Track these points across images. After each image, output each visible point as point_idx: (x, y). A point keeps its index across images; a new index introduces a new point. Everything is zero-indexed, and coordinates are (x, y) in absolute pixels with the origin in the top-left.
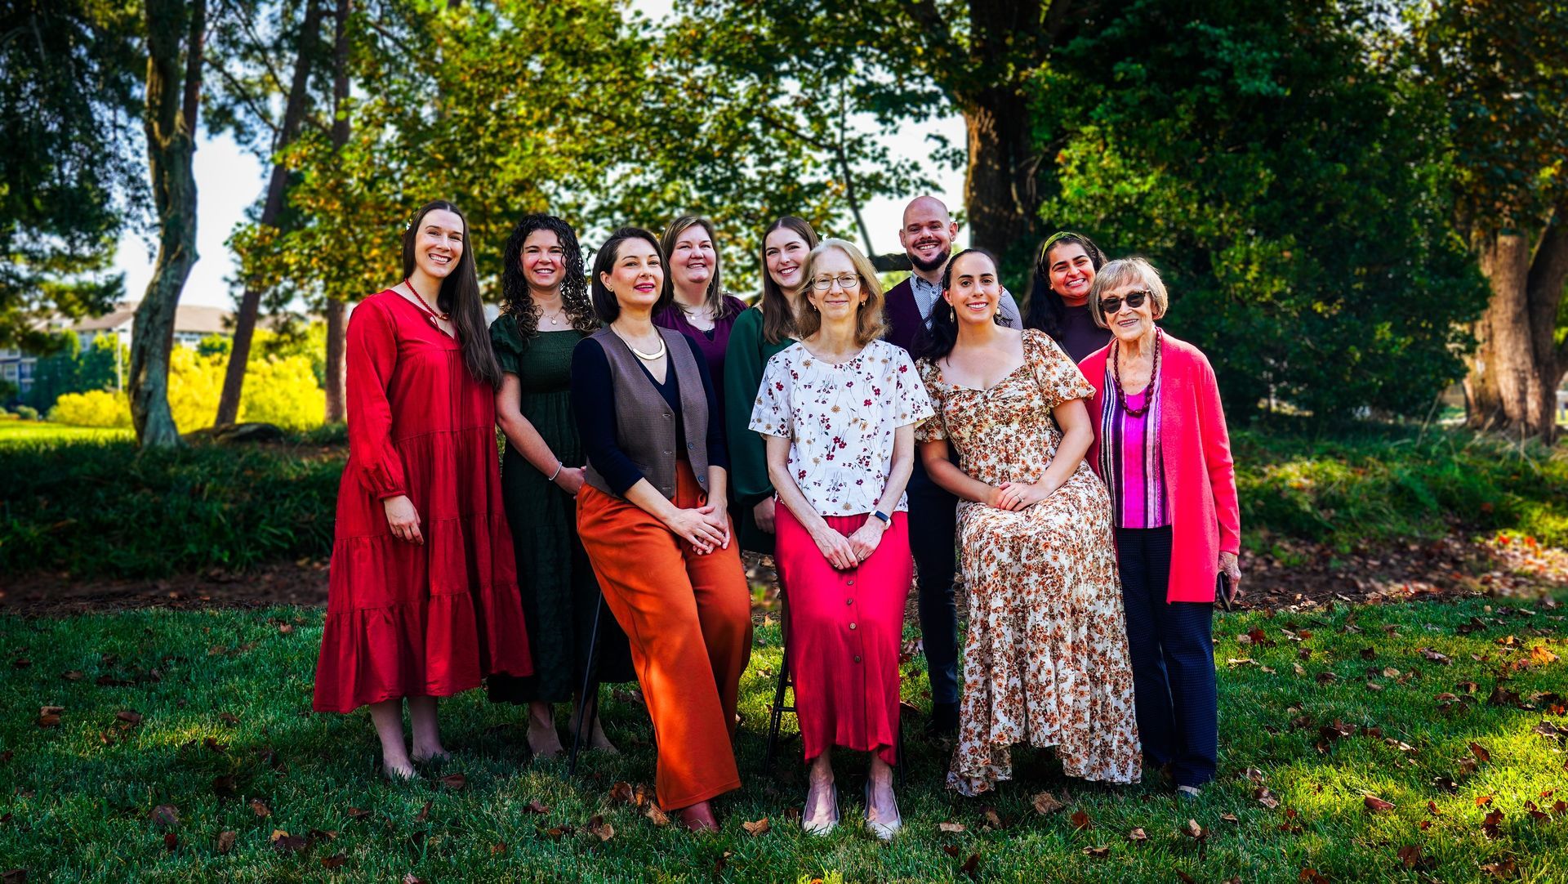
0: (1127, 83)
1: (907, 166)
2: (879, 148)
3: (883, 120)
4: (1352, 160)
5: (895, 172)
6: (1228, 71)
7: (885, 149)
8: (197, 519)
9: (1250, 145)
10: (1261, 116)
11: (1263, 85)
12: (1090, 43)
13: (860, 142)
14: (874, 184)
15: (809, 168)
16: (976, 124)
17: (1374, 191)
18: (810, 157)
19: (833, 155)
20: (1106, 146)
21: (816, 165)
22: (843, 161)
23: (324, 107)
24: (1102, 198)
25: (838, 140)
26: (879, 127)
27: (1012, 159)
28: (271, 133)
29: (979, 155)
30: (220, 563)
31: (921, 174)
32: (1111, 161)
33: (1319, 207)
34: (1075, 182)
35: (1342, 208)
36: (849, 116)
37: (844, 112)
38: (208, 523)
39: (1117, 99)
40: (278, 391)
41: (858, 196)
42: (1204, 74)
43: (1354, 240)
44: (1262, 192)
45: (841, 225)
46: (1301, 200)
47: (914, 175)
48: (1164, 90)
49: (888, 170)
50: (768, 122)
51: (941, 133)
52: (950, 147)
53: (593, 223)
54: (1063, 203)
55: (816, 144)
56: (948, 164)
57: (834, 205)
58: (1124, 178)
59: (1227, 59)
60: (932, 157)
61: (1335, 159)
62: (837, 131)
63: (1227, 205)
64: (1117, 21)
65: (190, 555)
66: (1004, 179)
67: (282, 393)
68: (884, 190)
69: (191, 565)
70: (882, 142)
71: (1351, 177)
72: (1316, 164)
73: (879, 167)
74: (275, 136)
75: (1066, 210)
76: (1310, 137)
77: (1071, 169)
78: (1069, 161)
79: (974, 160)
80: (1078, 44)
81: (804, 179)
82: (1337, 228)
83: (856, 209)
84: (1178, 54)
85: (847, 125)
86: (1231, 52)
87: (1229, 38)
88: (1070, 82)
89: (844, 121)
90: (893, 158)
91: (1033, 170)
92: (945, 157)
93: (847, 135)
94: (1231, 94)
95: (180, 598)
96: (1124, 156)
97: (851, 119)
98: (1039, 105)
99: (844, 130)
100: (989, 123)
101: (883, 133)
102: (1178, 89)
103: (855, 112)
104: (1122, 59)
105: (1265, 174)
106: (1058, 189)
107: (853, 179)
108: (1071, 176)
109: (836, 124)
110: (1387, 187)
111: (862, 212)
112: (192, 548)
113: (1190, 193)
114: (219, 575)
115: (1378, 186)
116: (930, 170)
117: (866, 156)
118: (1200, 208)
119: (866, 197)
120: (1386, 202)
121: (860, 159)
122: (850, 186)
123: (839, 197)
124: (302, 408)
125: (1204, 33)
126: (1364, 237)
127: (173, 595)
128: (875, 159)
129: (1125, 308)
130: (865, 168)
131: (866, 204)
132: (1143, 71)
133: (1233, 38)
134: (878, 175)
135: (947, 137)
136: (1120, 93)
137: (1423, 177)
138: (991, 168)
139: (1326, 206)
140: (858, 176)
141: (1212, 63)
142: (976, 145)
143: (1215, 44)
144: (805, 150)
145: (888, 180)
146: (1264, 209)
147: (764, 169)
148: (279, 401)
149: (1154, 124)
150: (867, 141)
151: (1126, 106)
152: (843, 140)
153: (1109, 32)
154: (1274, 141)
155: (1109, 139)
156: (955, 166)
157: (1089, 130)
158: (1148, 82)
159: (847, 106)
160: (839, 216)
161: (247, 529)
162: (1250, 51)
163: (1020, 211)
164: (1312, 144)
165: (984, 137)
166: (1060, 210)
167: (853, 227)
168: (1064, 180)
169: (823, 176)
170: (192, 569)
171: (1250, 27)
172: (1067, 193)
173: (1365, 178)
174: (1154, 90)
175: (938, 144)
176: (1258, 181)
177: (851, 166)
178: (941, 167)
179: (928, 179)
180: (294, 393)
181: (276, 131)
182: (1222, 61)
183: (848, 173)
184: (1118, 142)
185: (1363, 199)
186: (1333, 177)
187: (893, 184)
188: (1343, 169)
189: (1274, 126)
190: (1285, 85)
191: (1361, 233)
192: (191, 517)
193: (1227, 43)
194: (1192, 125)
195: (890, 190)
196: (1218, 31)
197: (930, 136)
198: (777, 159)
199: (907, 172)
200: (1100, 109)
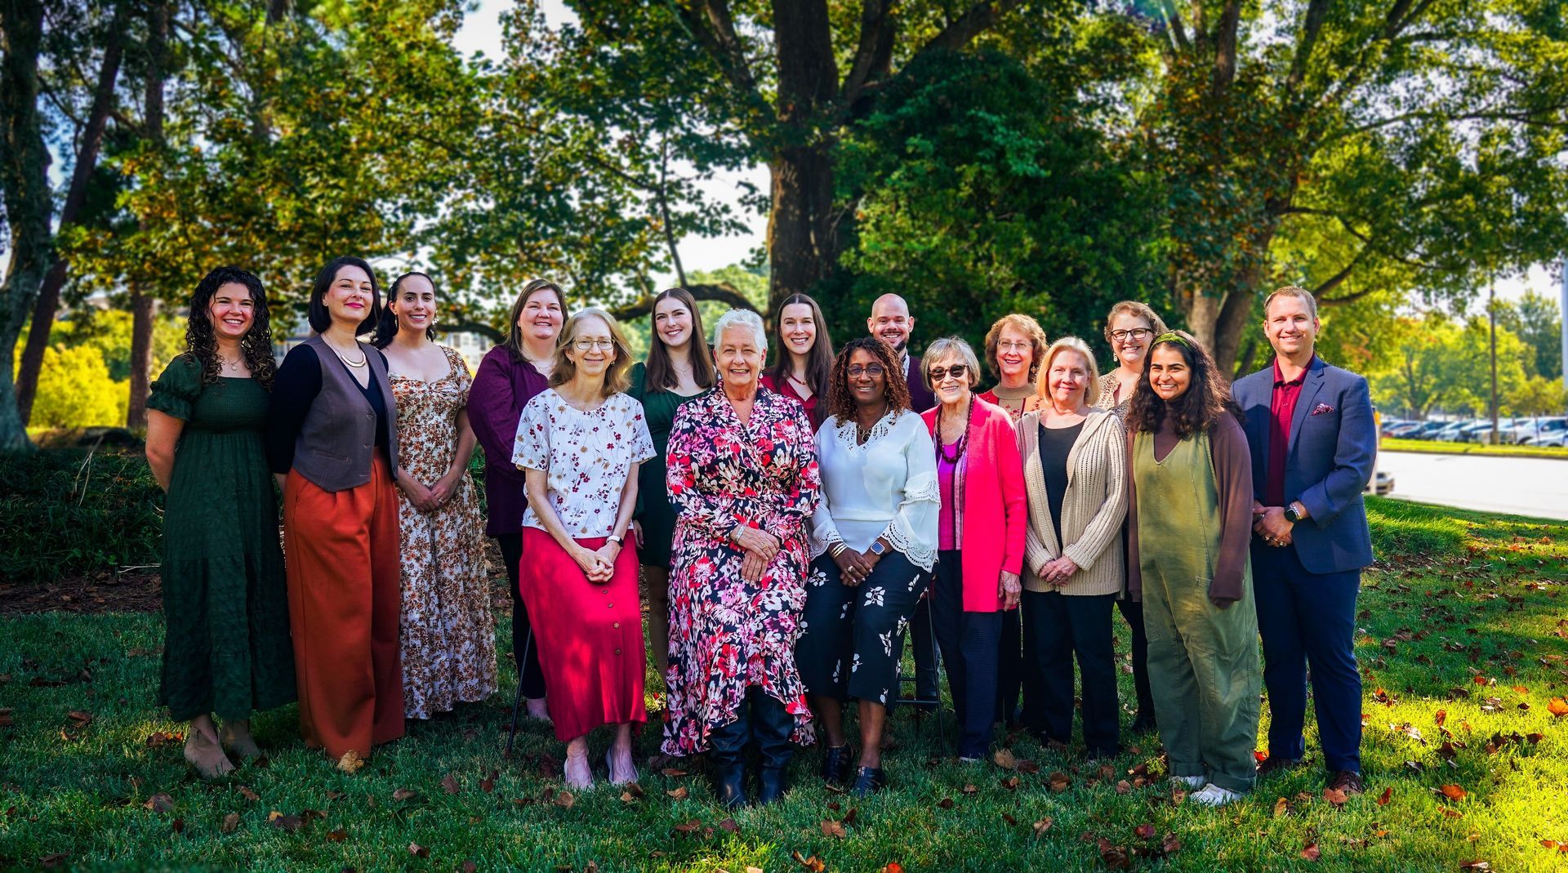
0: (916, 156)
1: (719, 208)
2: (695, 190)
3: (701, 167)
4: (1096, 234)
5: (708, 213)
6: (1001, 153)
7: (700, 192)
8: (78, 525)
9: (1017, 215)
10: (1025, 191)
11: (1030, 168)
12: (887, 118)
13: (678, 184)
14: (688, 223)
15: (630, 205)
16: (780, 176)
17: (1112, 260)
18: (630, 194)
19: (653, 195)
20: (898, 207)
21: (637, 202)
22: (663, 200)
23: (132, 105)
24: (894, 252)
25: (659, 181)
26: (695, 172)
27: (811, 209)
28: (73, 126)
29: (783, 201)
30: (105, 566)
31: (731, 216)
32: (902, 220)
33: (1069, 270)
34: (873, 237)
35: (1086, 271)
36: (670, 161)
37: (666, 158)
38: (90, 530)
39: (909, 169)
40: (66, 379)
41: (674, 232)
42: (981, 154)
43: (1094, 298)
44: (1026, 256)
45: (658, 257)
46: (1055, 264)
47: (725, 217)
48: (947, 164)
49: (702, 211)
50: (595, 162)
51: (750, 181)
52: (757, 194)
53: (424, 244)
54: (860, 254)
55: (639, 183)
56: (754, 208)
57: (651, 239)
58: (911, 236)
59: (1002, 142)
60: (740, 201)
61: (1082, 232)
62: (659, 174)
63: (996, 265)
64: (909, 101)
65: (74, 559)
66: (805, 227)
67: (72, 381)
68: (699, 229)
69: (78, 569)
70: (698, 185)
71: (1094, 247)
72: (1067, 234)
73: (694, 208)
74: (77, 131)
75: (862, 259)
76: (1064, 212)
77: (869, 226)
78: (866, 220)
79: (777, 206)
80: (877, 118)
81: (626, 214)
82: (1082, 288)
83: (672, 244)
84: (961, 134)
85: (668, 169)
86: (1005, 136)
87: (1003, 125)
88: (868, 150)
89: (665, 163)
90: (707, 200)
91: (834, 224)
92: (753, 202)
93: (668, 178)
94: (1003, 172)
95: (74, 601)
96: (913, 218)
97: (671, 165)
98: (843, 168)
99: (664, 173)
100: (792, 176)
101: (698, 177)
102: (960, 164)
103: (675, 158)
104: (915, 135)
105: (1028, 241)
106: (857, 242)
107: (671, 217)
108: (868, 232)
109: (658, 167)
110: (1121, 256)
111: (678, 247)
112: (77, 553)
113: (966, 253)
114: (106, 578)
115: (1115, 256)
116: (738, 213)
117: (682, 197)
118: (975, 265)
119: (682, 233)
120: (1119, 268)
121: (678, 200)
122: (668, 223)
123: (657, 232)
124: (92, 397)
125: (982, 119)
126: (1102, 297)
127: (65, 598)
128: (690, 201)
129: (948, 377)
130: (682, 207)
131: (682, 240)
132: (931, 147)
133: (1006, 125)
134: (693, 216)
135: (756, 184)
136: (911, 163)
137: (1149, 251)
138: (793, 213)
139: (1074, 270)
140: (676, 214)
141: (988, 144)
142: (780, 192)
143: (991, 129)
144: (627, 188)
145: (702, 220)
146: (1026, 269)
147: (588, 202)
148: (68, 390)
149: (939, 192)
150: (684, 184)
151: (915, 175)
152: (663, 182)
153: (903, 110)
154: (1035, 212)
155: (902, 203)
156: (761, 210)
157: (884, 193)
158: (935, 156)
159: (668, 152)
160: (657, 249)
161: (128, 534)
162: (1020, 138)
163: (816, 252)
164: (1065, 218)
165: (786, 184)
166: (857, 258)
167: (668, 259)
168: (863, 234)
169: (642, 212)
170: (78, 573)
171: (1019, 116)
172: (864, 246)
173: (1104, 248)
174: (939, 164)
175: (746, 191)
176: (1022, 246)
177: (670, 206)
178: (748, 210)
179: (737, 221)
180: (84, 382)
181: (79, 124)
182: (997, 144)
183: (666, 211)
184: (909, 205)
185: (1103, 266)
186: (1080, 246)
187: (706, 223)
188: (1089, 240)
189: (1035, 200)
190: (1045, 167)
191: (1100, 293)
192: (72, 523)
193: (1001, 129)
194: (970, 196)
195: (705, 229)
196: (995, 119)
197: (740, 183)
198: (601, 194)
199: (719, 214)
200: (895, 175)
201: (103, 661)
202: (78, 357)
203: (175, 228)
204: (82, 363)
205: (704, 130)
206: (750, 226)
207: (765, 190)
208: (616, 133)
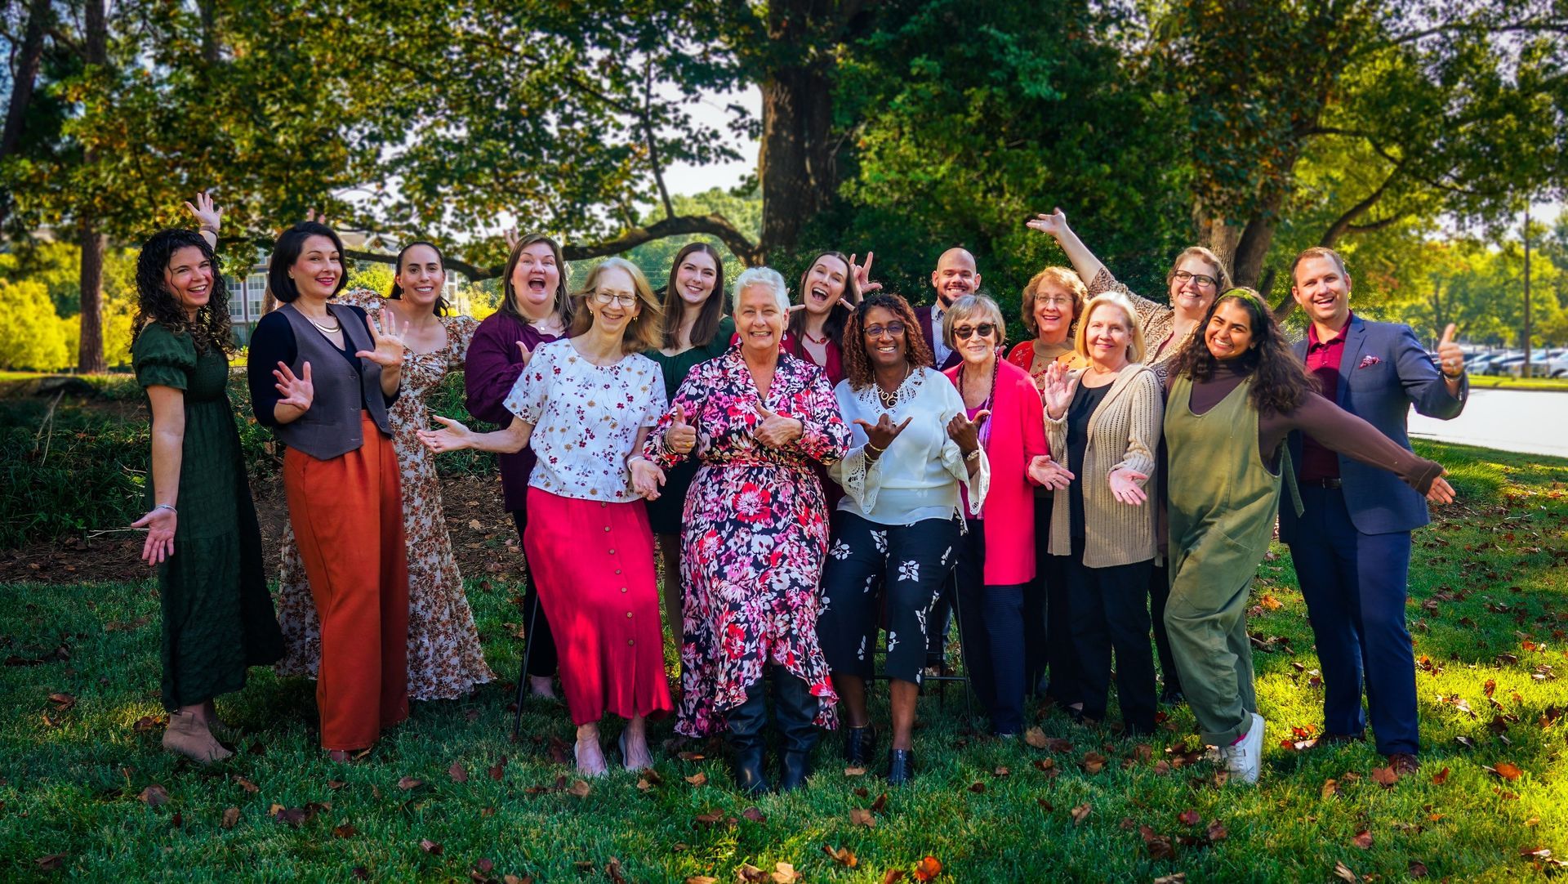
0: (921, 78)
1: (708, 133)
2: (681, 115)
3: (688, 90)
4: (1114, 162)
5: (696, 139)
6: (1013, 75)
7: (687, 117)
8: (43, 487)
9: (1029, 143)
10: (1038, 116)
11: (1044, 90)
12: (890, 37)
13: (663, 109)
14: (675, 150)
15: (611, 131)
16: (773, 98)
17: (1131, 190)
18: (611, 118)
19: (636, 121)
20: (902, 134)
21: (620, 127)
22: (648, 126)
23: (71, 22)
24: (898, 183)
25: (642, 105)
26: (682, 95)
27: (806, 134)
28: (9, 45)
29: (775, 126)
30: (72, 531)
31: (720, 142)
32: (907, 149)
33: (1085, 202)
34: (875, 166)
35: (1104, 203)
36: (654, 84)
37: (650, 80)
38: (55, 491)
39: (914, 92)
40: (11, 317)
41: (660, 160)
42: (993, 74)
43: (1113, 231)
44: (1039, 186)
45: (643, 186)
46: (1070, 195)
47: (714, 143)
48: (955, 87)
49: (689, 137)
50: (574, 84)
51: (741, 104)
52: (748, 118)
53: (392, 173)
54: (861, 184)
55: (620, 107)
56: (745, 133)
57: (635, 167)
58: (917, 165)
59: (1014, 63)
60: (730, 125)
61: (1100, 160)
62: (643, 98)
63: (1008, 196)
64: (914, 18)
65: (40, 523)
66: (799, 154)
67: (17, 319)
68: (686, 156)
69: (45, 533)
70: (686, 108)
71: (1111, 177)
72: (1083, 163)
73: (681, 134)
74: (14, 49)
75: (863, 190)
76: (1079, 138)
77: (871, 155)
78: (868, 148)
79: (770, 131)
80: (878, 36)
81: (608, 140)
82: (1099, 221)
83: (658, 172)
84: (969, 54)
85: (653, 92)
86: (1017, 57)
87: (1014, 44)
88: (869, 71)
89: (649, 86)
90: (694, 125)
91: (833, 152)
92: (744, 127)
93: (653, 101)
94: (1015, 95)
95: (43, 569)
96: (918, 145)
97: (656, 88)
98: (842, 91)
99: (649, 96)
100: (785, 98)
101: (685, 101)
102: (969, 87)
103: (660, 80)
104: (920, 56)
105: (1042, 170)
106: (858, 172)
107: (656, 144)
108: (870, 161)
109: (641, 90)
110: (1141, 185)
111: (665, 177)
112: (42, 516)
113: (976, 183)
114: (75, 544)
115: (1134, 185)
116: (728, 138)
117: (667, 122)
118: (985, 196)
119: (668, 161)
120: (1138, 199)
121: (663, 126)
122: (653, 150)
123: (641, 159)
124: (39, 336)
125: (992, 37)
126: (1120, 230)
127: (33, 565)
128: (676, 126)
129: (975, 336)
130: (668, 133)
131: (668, 168)
132: (938, 69)
133: (1019, 45)
134: (678, 143)
135: (746, 108)
136: (916, 86)
137: (1170, 179)
138: (786, 139)
139: (1092, 201)
140: (662, 141)
141: (998, 65)
142: (772, 117)
143: (1002, 48)
144: (608, 113)
145: (690, 146)
146: (1040, 200)
147: (566, 127)
148: (14, 328)
149: (946, 118)
150: (670, 108)
151: (921, 99)
152: (648, 106)
153: (907, 28)
154: (1049, 139)
155: (906, 129)
156: (753, 136)
157: (887, 118)
158: (942, 78)
159: (653, 74)
160: (641, 178)
161: (95, 496)
162: (1033, 59)
163: (813, 182)
164: (1081, 145)
165: (778, 108)
166: (858, 189)
167: (653, 189)
168: (864, 163)
169: (624, 138)
170: (45, 539)
171: (1031, 34)
172: (866, 176)
173: (1122, 177)
174: (946, 87)
175: (736, 114)
176: (1035, 175)
177: (655, 131)
178: (738, 136)
179: (728, 147)
180: (30, 320)
181: (15, 43)
182: (1008, 65)
183: (651, 138)
184: (913, 132)
185: (1122, 196)
186: (1098, 176)
187: (695, 149)
188: (1107, 169)
189: (1049, 126)
190: (1061, 90)
191: (1118, 226)
192: (35, 484)
193: (1013, 49)
194: (979, 121)
195: (693, 156)
196: (1007, 37)
197: (730, 106)
198: (580, 119)
199: (707, 140)
200: (899, 99)
201: (80, 636)
202: (23, 292)
203: (126, 160)
204: (27, 298)
205: (692, 49)
206: (741, 152)
207: (756, 114)
208: (596, 54)
